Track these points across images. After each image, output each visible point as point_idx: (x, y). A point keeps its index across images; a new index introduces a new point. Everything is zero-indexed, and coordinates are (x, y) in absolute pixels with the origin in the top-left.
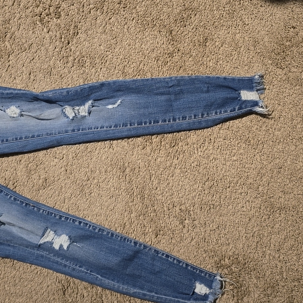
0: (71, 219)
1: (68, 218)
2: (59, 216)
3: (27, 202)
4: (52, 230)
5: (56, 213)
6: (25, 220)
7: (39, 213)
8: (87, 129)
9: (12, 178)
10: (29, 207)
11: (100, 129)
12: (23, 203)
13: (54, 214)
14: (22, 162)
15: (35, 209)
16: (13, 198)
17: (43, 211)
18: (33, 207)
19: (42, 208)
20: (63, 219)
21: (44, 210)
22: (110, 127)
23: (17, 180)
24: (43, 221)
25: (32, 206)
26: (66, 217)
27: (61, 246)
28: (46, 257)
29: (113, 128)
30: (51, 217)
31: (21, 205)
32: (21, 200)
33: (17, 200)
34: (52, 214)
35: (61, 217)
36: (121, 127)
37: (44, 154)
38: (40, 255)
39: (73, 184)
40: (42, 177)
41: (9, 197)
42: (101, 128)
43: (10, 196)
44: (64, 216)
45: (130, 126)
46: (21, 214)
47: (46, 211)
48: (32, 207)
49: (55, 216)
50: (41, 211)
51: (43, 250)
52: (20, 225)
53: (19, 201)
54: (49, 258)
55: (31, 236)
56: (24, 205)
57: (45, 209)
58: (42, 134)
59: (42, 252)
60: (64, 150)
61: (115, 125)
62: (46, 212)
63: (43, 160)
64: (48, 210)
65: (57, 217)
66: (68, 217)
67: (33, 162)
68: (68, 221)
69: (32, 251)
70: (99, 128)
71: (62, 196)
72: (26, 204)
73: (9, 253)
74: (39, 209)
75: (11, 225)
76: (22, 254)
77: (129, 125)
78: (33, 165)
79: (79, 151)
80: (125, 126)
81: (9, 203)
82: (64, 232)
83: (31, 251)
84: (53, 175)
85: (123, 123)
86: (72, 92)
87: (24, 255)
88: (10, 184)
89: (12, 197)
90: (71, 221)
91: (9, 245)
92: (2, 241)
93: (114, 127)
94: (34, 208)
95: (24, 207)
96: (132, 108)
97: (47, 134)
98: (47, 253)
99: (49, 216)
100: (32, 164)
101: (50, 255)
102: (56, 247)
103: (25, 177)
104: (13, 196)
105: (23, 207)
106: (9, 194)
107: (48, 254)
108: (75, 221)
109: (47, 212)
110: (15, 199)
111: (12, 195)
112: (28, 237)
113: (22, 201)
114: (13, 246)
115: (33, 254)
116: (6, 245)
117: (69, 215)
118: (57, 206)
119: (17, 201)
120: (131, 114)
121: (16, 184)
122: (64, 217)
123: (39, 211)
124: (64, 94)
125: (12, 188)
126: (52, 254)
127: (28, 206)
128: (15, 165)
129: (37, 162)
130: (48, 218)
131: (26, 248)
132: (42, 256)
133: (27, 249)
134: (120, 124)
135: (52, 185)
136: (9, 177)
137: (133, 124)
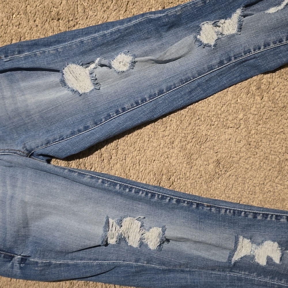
0: (272, 215)
1: (267, 215)
2: (252, 214)
3: (198, 202)
4: (246, 238)
5: (246, 210)
6: (200, 229)
7: (220, 215)
9: (165, 171)
10: (203, 208)
12: (192, 204)
13: (243, 213)
14: (176, 143)
15: (213, 209)
16: (175, 200)
17: (226, 211)
18: (209, 208)
19: (223, 207)
20: (259, 218)
21: (226, 209)
23: (174, 171)
24: (227, 226)
25: (208, 206)
26: (263, 214)
27: (269, 260)
28: (246, 280)
30: (240, 217)
31: (189, 207)
32: (188, 200)
33: (181, 202)
34: (241, 213)
35: (255, 215)
37: (209, 125)
38: (236, 278)
39: (264, 163)
40: (211, 161)
41: (167, 200)
43: (169, 198)
44: (260, 213)
46: (191, 220)
47: (230, 210)
48: (207, 208)
49: (246, 215)
50: (223, 211)
51: (239, 270)
52: (197, 239)
53: (186, 202)
54: (252, 280)
55: (214, 251)
56: (194, 206)
57: (227, 207)
59: (238, 273)
60: (239, 112)
62: (230, 212)
63: (208, 134)
64: (233, 208)
65: (250, 216)
66: (268, 213)
67: (194, 140)
68: (269, 219)
69: (222, 273)
71: (249, 183)
72: (198, 205)
73: (186, 282)
74: (219, 209)
75: (181, 240)
76: (206, 281)
78: (194, 145)
79: (264, 110)
81: (169, 208)
82: (267, 236)
83: (220, 274)
84: (230, 154)
87: (210, 282)
88: (163, 180)
89: (172, 199)
90: (274, 219)
91: (183, 271)
92: (172, 266)
94: (211, 209)
95: (195, 211)
98: (247, 273)
99: (236, 217)
100: (192, 144)
101: (252, 275)
102: (262, 261)
103: (185, 165)
104: (174, 197)
105: (192, 211)
106: (168, 195)
107: (248, 275)
108: (279, 218)
109: (232, 211)
110: (178, 201)
111: (172, 197)
112: (208, 253)
113: (191, 201)
114: (189, 271)
115: (225, 278)
116: (177, 271)
117: (268, 210)
118: (244, 200)
119: (182, 204)
121: (173, 178)
122: (261, 215)
123: (219, 211)
125: (168, 186)
126: (255, 274)
127: (201, 207)
128: (166, 150)
129: (200, 140)
130: (234, 220)
131: (211, 272)
132: (240, 279)
133: (213, 272)
135: (230, 169)
136: (160, 170)
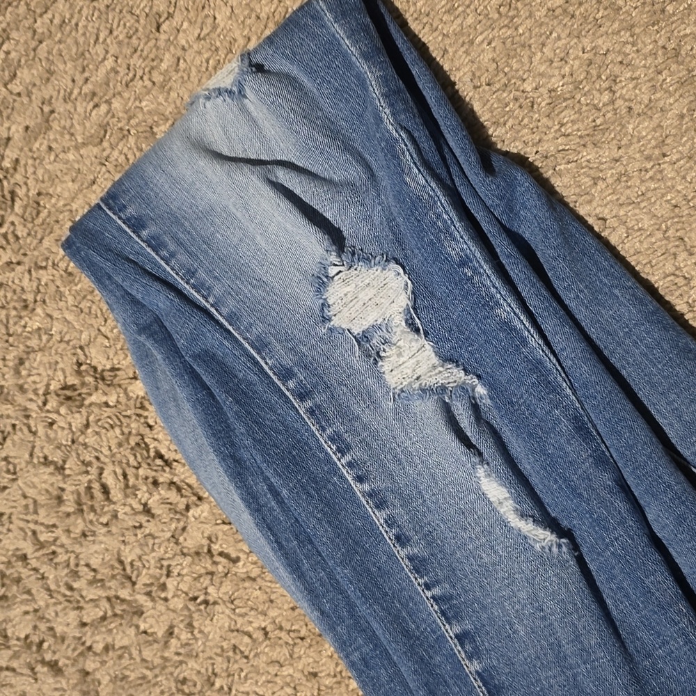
8: (329, 431)
11: (363, 494)
22: (398, 538)
29: (403, 553)
36: (429, 594)
42: (372, 495)
45: (457, 636)
58: (173, 255)
61: (424, 559)
70: (366, 487)
77: (457, 629)
80: (443, 613)
85: (451, 597)
86: (476, 279)
93: (411, 559)
96: (544, 618)
97: (189, 271)
120: (511, 625)
124: (446, 244)
134: (438, 582)
137: (468, 647)
